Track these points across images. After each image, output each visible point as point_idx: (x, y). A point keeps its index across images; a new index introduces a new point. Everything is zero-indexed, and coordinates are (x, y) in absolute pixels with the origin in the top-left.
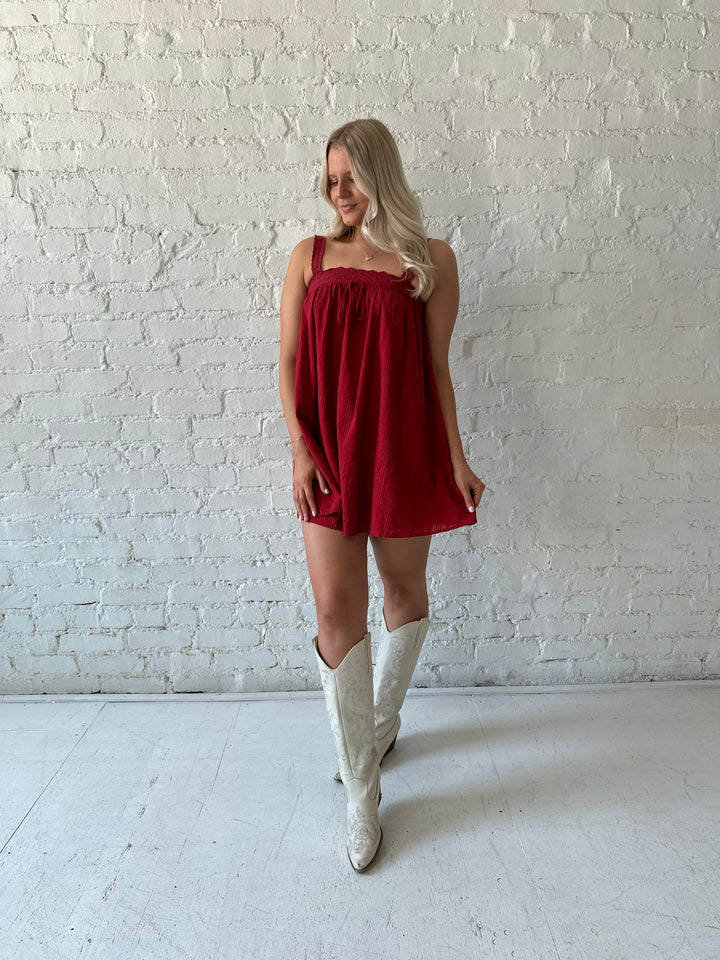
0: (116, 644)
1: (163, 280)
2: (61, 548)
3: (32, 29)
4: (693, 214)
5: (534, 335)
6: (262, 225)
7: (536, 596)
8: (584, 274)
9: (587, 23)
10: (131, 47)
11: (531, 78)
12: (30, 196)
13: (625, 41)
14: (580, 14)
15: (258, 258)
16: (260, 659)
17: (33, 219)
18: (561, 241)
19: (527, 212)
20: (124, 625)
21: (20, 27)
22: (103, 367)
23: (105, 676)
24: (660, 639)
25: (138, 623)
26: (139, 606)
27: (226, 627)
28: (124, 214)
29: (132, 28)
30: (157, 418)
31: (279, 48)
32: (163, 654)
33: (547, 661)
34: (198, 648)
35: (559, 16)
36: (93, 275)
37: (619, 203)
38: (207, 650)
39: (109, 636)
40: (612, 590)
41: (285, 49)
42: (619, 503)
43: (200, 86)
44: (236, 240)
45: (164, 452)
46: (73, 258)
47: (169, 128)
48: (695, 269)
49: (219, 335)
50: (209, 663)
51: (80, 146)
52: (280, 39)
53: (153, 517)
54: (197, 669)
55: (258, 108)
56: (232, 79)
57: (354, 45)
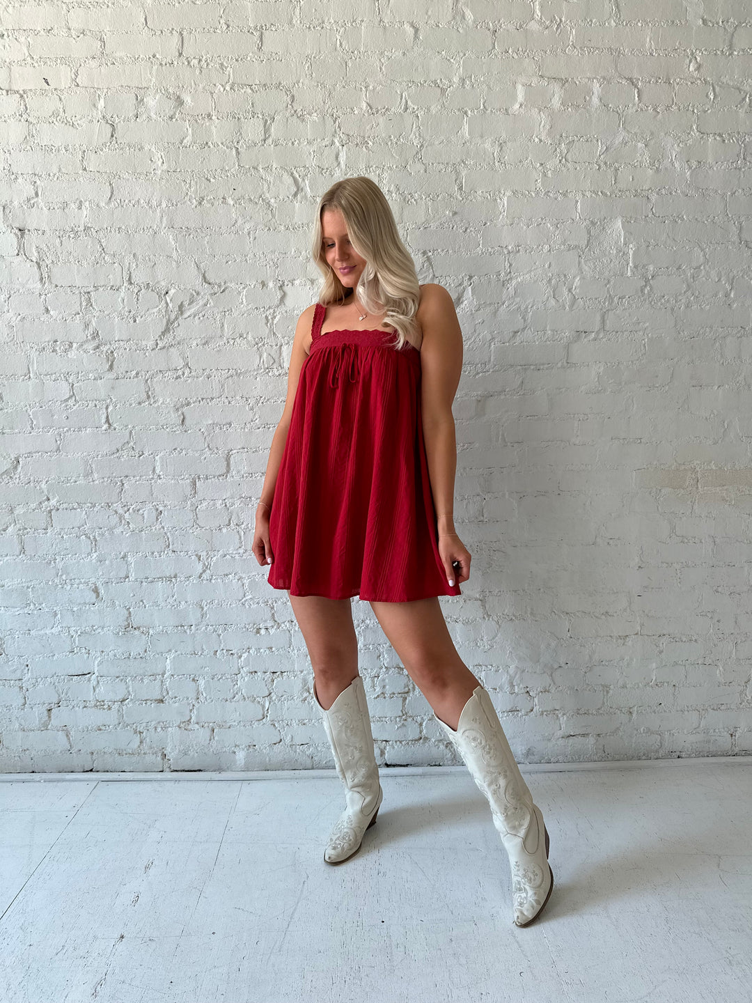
0: (111, 717)
1: (169, 338)
2: (56, 615)
3: (43, 93)
4: (708, 273)
5: (548, 395)
6: (271, 285)
7: (556, 667)
8: (598, 333)
9: (596, 88)
10: (142, 110)
11: (541, 141)
12: (36, 254)
13: (634, 105)
14: (589, 79)
15: (266, 317)
16: (263, 735)
17: (37, 277)
18: (574, 300)
19: (539, 271)
20: (120, 697)
21: (31, 90)
22: (106, 426)
23: (98, 753)
24: (686, 713)
25: (135, 696)
26: (136, 677)
27: (227, 700)
28: (130, 273)
29: (142, 91)
30: (160, 479)
31: (289, 111)
32: (160, 729)
33: (569, 737)
34: (197, 723)
35: (567, 81)
36: (97, 334)
37: (633, 262)
38: (206, 725)
39: (104, 709)
40: (635, 660)
41: (295, 112)
42: (640, 567)
43: (209, 147)
44: (244, 300)
45: (166, 513)
46: (77, 316)
47: (178, 188)
48: (711, 327)
49: (226, 394)
50: (209, 739)
51: (87, 206)
52: (290, 103)
53: (152, 582)
54: (196, 745)
55: (267, 169)
56: (242, 141)
57: (364, 108)
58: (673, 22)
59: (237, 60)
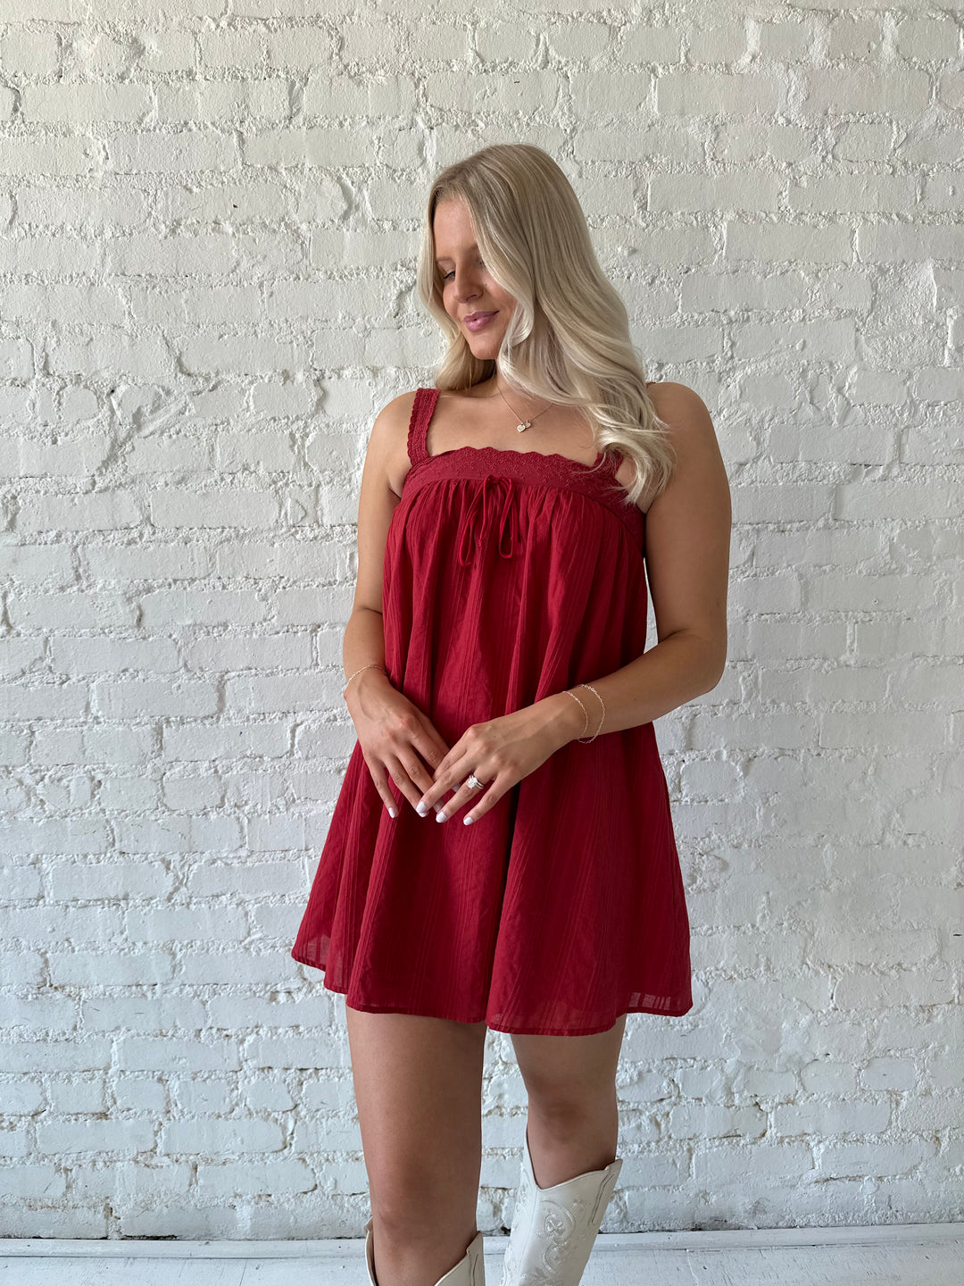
0: (14, 1143)
1: (115, 473)
5: (801, 576)
6: (300, 377)
7: (807, 1060)
8: (889, 468)
9: (890, 26)
10: (69, 62)
11: (789, 122)
13: (956, 59)
14: (877, 11)
15: (292, 435)
16: (285, 1177)
18: (847, 408)
19: (785, 356)
20: (30, 1109)
22: (4, 628)
25: (56, 1106)
26: (58, 1073)
27: (219, 1116)
28: (47, 355)
29: (70, 30)
30: (99, 723)
31: (334, 65)
32: (102, 1164)
33: (827, 1180)
34: (168, 1155)
35: (838, 16)
37: (952, 341)
38: (183, 1158)
39: (2, 1129)
40: (947, 1048)
41: (346, 67)
42: (960, 885)
43: (190, 130)
44: (251, 403)
45: (108, 785)
47: (132, 204)
49: (218, 572)
50: (188, 1182)
52: (336, 51)
53: (86, 906)
54: (166, 1194)
55: (295, 169)
56: (250, 119)
57: (470, 60)
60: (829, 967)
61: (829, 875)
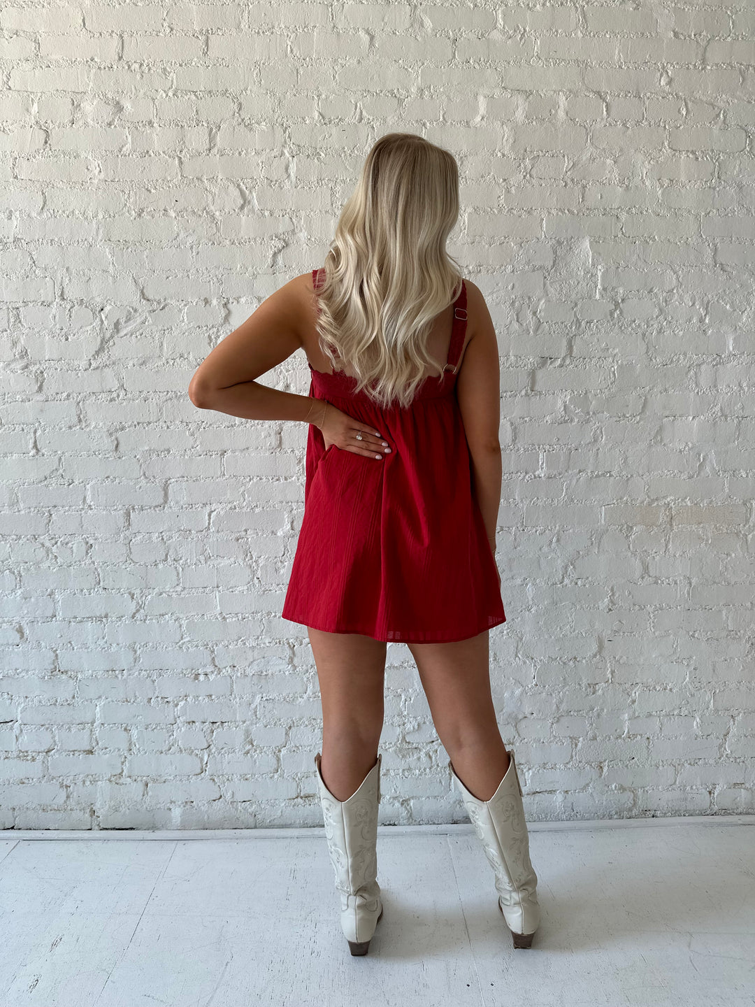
0: (35, 769)
1: (103, 358)
4: (681, 297)
5: (512, 424)
6: (215, 302)
7: (520, 717)
8: (564, 359)
9: (562, 101)
10: (78, 115)
11: (504, 155)
13: (602, 119)
14: (555, 92)
15: (209, 337)
16: (202, 791)
18: (539, 324)
19: (502, 293)
20: (46, 748)
22: (33, 452)
23: (20, 808)
24: (661, 768)
25: (61, 745)
26: (63, 725)
27: (162, 753)
28: (63, 288)
29: (79, 96)
30: (91, 509)
31: (236, 119)
32: (89, 783)
33: (534, 793)
34: (130, 777)
35: (532, 94)
36: (26, 352)
37: (601, 285)
38: (139, 779)
39: (28, 760)
40: (605, 711)
41: (243, 120)
42: (610, 610)
43: (150, 156)
44: (185, 317)
45: (97, 547)
46: (5, 333)
47: (115, 199)
48: (685, 354)
49: (164, 418)
50: (142, 794)
51: (18, 216)
52: (237, 111)
53: (81, 622)
54: (128, 801)
55: (212, 179)
56: (185, 150)
57: (316, 117)
58: (643, 34)
59: (181, 65)
60: (532, 659)
61: (531, 603)
